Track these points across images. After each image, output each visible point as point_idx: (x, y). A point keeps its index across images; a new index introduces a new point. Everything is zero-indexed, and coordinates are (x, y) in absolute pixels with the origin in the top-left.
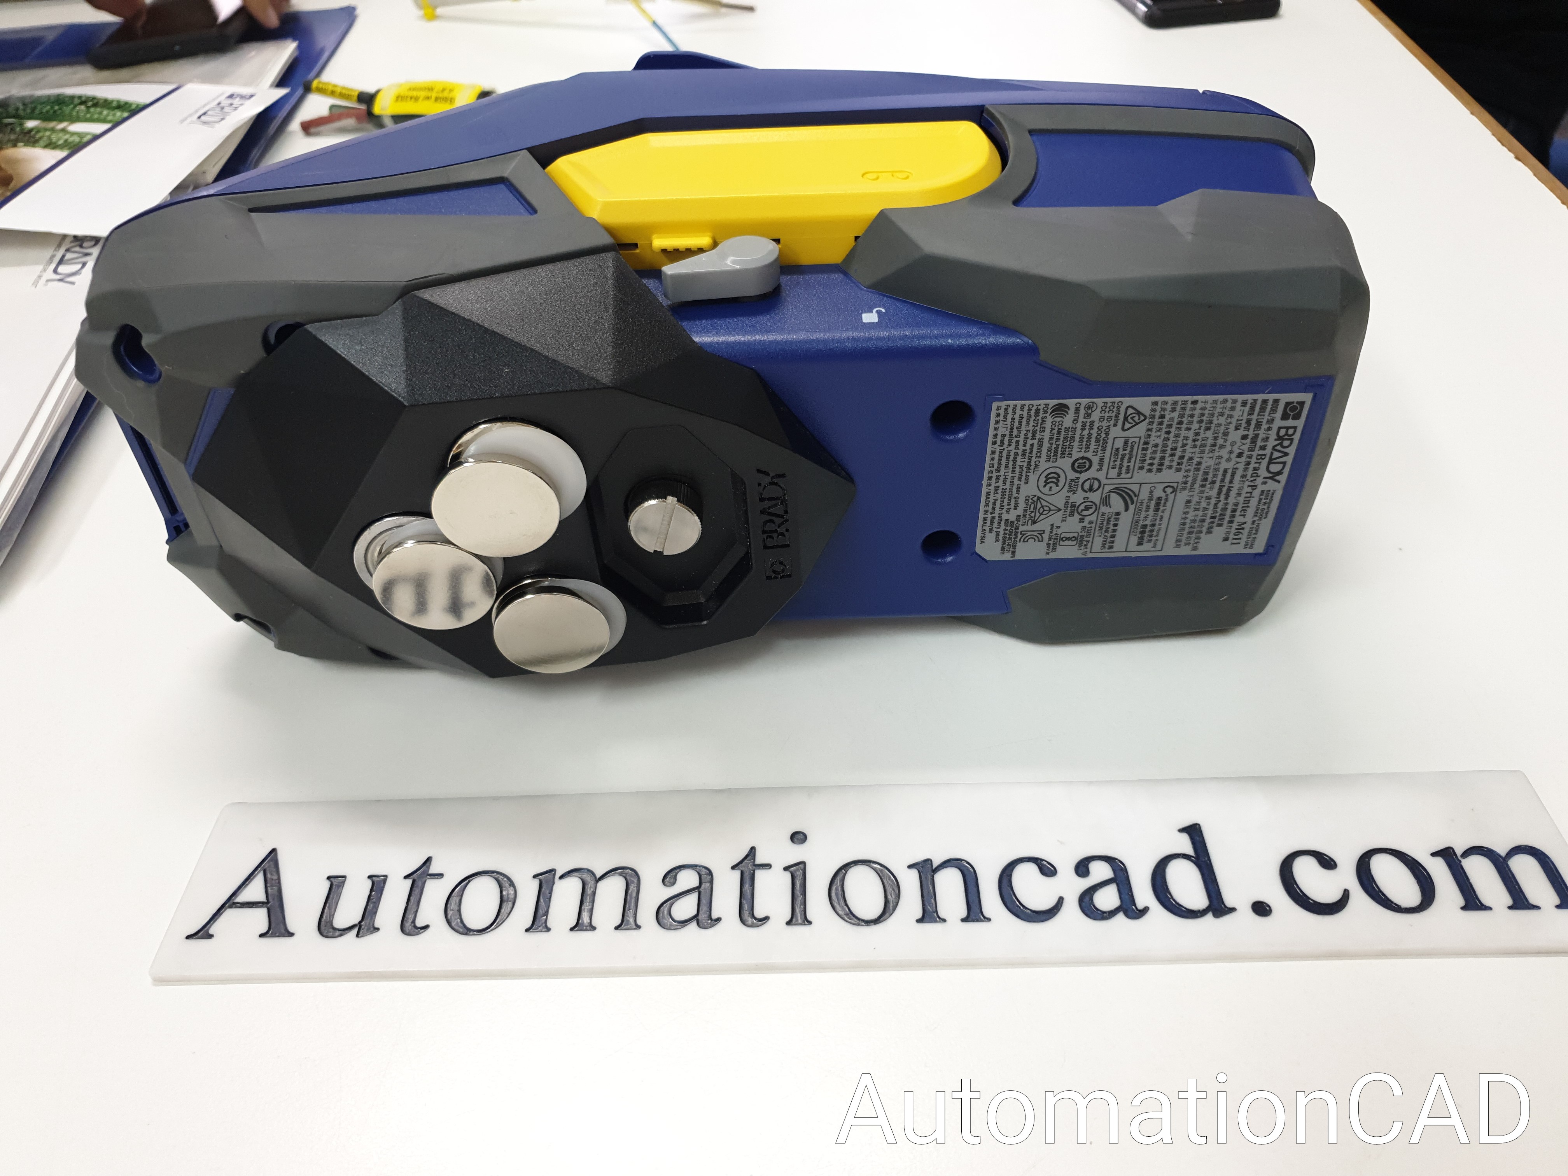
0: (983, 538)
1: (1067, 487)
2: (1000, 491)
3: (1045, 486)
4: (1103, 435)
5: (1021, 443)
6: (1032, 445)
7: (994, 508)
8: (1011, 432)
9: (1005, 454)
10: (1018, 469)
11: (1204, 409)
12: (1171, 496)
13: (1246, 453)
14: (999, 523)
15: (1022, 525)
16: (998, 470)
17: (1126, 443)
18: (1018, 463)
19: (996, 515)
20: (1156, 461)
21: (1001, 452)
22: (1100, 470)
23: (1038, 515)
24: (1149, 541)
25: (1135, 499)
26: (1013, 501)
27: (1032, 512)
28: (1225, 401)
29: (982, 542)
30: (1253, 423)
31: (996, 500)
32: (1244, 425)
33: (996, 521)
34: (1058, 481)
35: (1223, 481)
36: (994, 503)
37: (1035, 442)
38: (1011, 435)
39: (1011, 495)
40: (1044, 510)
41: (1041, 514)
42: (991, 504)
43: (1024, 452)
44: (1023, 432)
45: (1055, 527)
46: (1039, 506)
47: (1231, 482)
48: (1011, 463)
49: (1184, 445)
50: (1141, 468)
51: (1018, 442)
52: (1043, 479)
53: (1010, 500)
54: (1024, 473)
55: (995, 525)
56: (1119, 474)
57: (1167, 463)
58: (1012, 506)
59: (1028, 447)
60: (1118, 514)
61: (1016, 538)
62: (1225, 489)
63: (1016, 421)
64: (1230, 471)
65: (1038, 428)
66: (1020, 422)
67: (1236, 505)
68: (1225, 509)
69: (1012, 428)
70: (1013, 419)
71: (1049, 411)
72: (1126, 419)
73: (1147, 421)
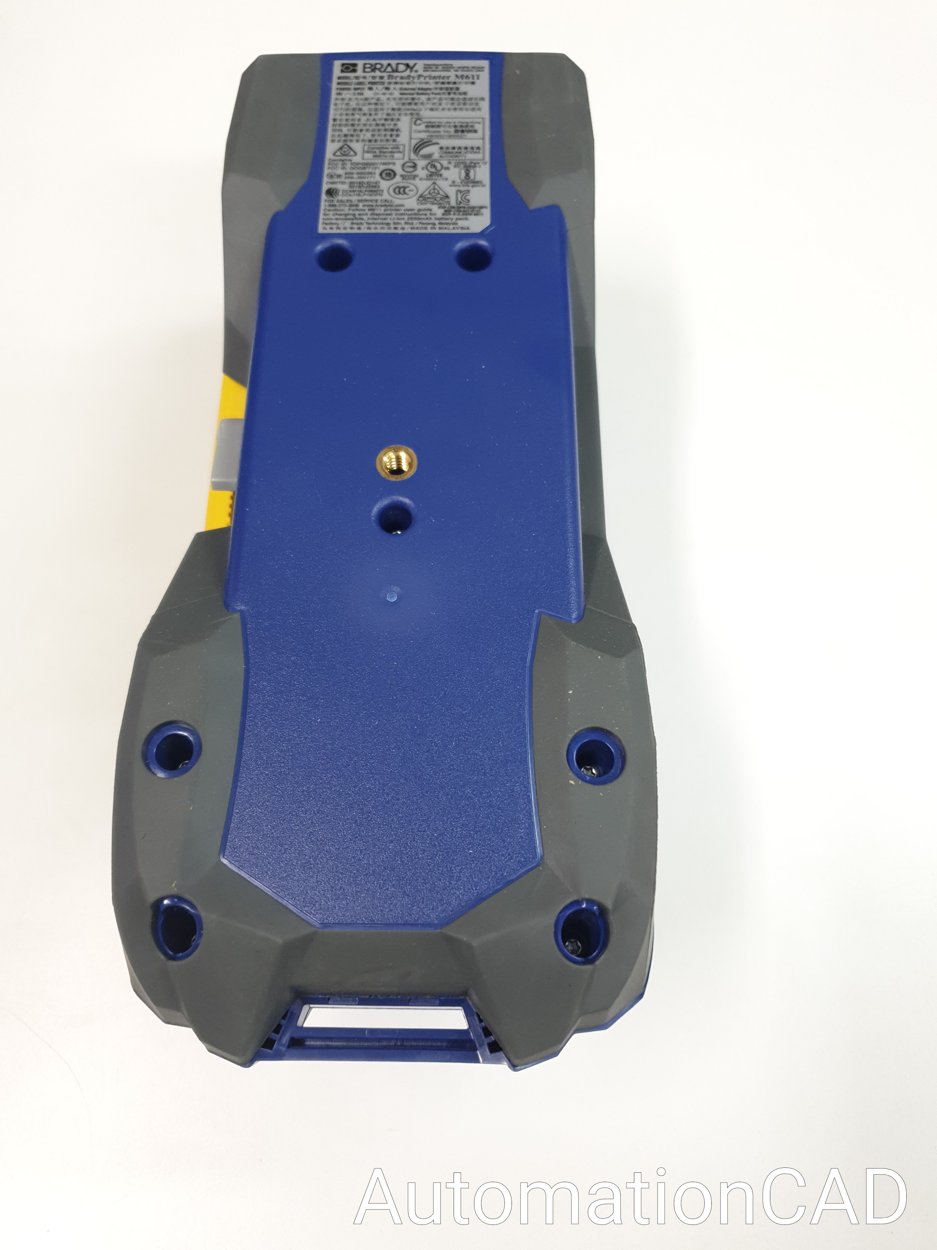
0: (462, 228)
1: (411, 181)
2: (410, 221)
3: (408, 194)
4: (360, 166)
5: (361, 212)
6: (364, 206)
7: (429, 224)
8: (350, 219)
9: (370, 221)
10: (389, 212)
11: (341, 115)
12: (425, 120)
13: (386, 85)
14: (446, 219)
15: (449, 204)
16: (388, 224)
17: (367, 152)
18: (382, 212)
19: (437, 222)
20: (389, 133)
21: (369, 224)
22: (394, 164)
23: (439, 196)
24: (472, 126)
25: (425, 140)
26: (421, 212)
27: (436, 200)
28: (336, 104)
29: (468, 228)
30: (358, 86)
31: (420, 223)
32: (359, 91)
33: (443, 221)
34: (403, 187)
35: (412, 94)
36: (423, 224)
37: (361, 205)
38: (353, 219)
39: (415, 214)
40: (434, 192)
41: (439, 194)
42: (425, 226)
43: (369, 210)
44: (351, 212)
45: (454, 184)
46: (429, 196)
47: (414, 89)
48: (381, 217)
49: (374, 120)
50: (394, 141)
51: (359, 215)
52: (400, 196)
53: (420, 215)
54: (393, 208)
55: (449, 221)
56: (400, 152)
57: (391, 127)
58: (428, 213)
59: (366, 208)
60: (441, 148)
61: (464, 207)
62: (420, 92)
63: (339, 217)
64: (403, 92)
65: (348, 204)
66: (340, 215)
67: (437, 83)
68: (441, 89)
69: (346, 219)
70: (337, 219)
71: (332, 199)
72: (343, 155)
73: (349, 143)
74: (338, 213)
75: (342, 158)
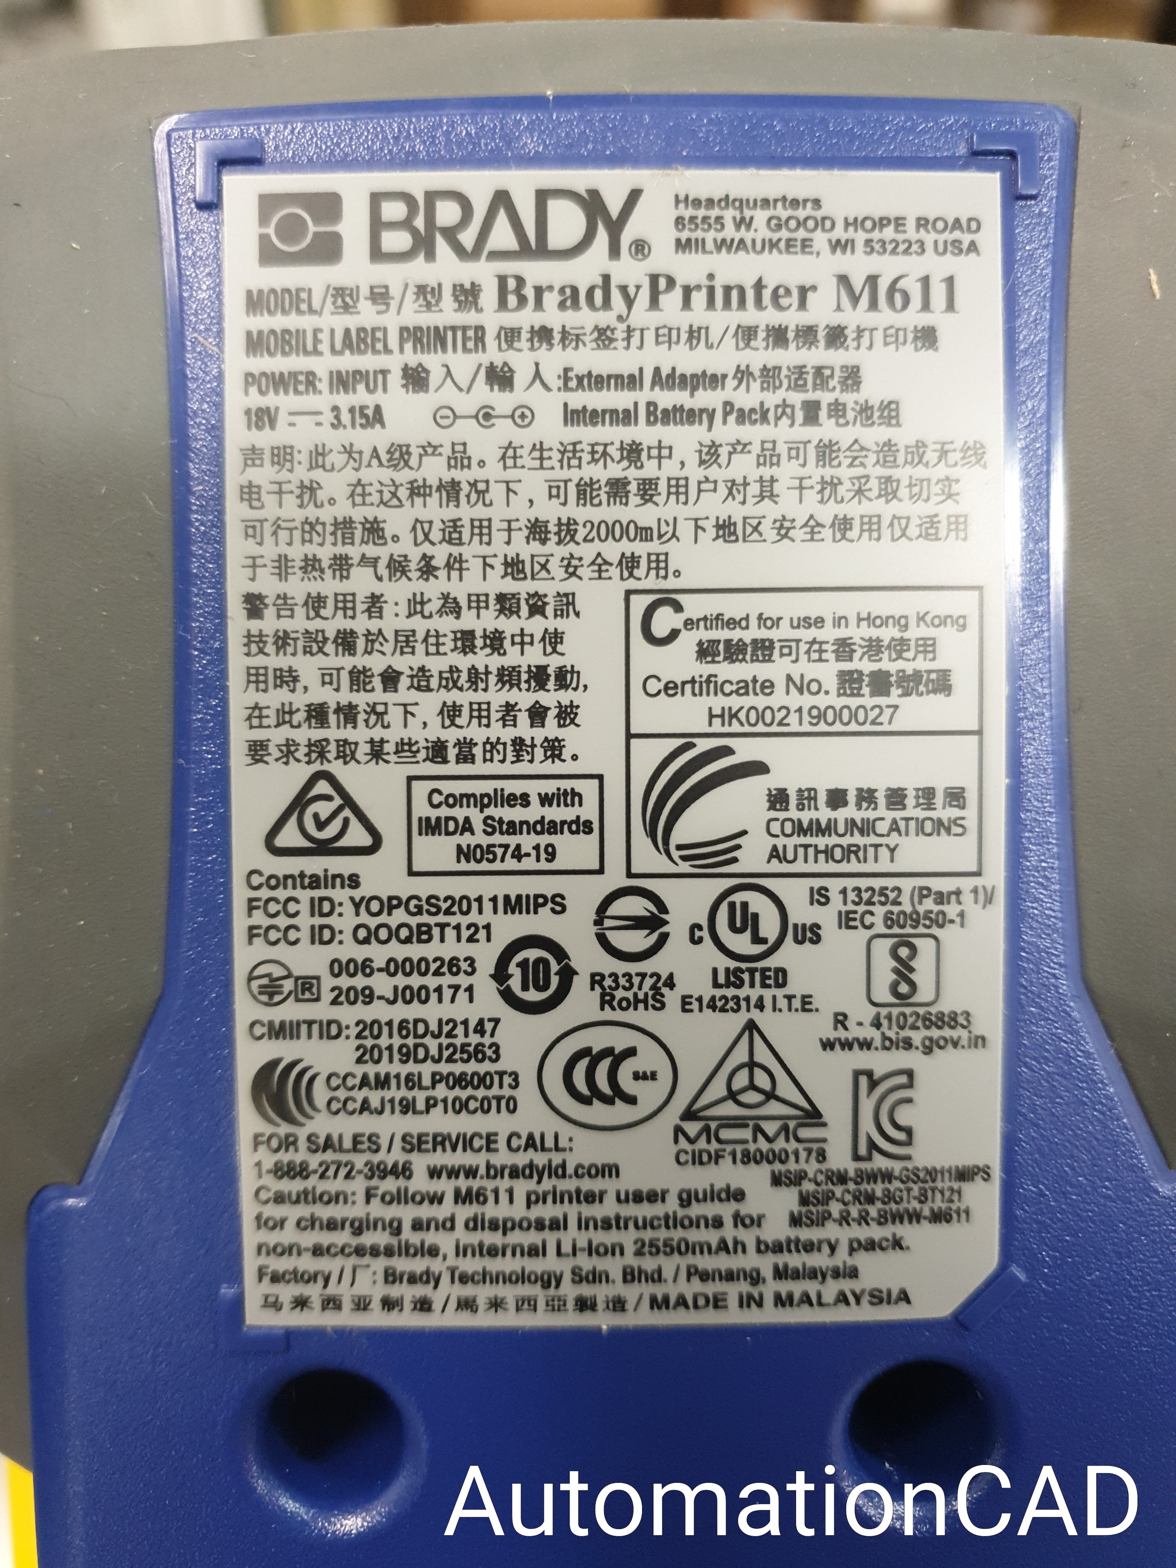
0: (878, 1298)
1: (639, 1016)
2: (649, 1264)
3: (631, 1100)
4: (399, 916)
5: (425, 1211)
6: (434, 1173)
7: (730, 1276)
8: (375, 1252)
9: (471, 1265)
10: (548, 1211)
11: (282, 566)
12: (694, 606)
13: (493, 354)
14: (810, 1247)
15: (822, 1156)
16: (549, 1280)
17: (431, 827)
18: (518, 1210)
19: (766, 1264)
20: (524, 699)
21: (465, 1279)
22: (558, 904)
23: (774, 1108)
24: (928, 647)
25: (703, 745)
26: (696, 1210)
27: (758, 1129)
28: (250, 493)
29: (905, 1297)
30: (348, 362)
31: (692, 1272)
32: (361, 396)
33: (795, 1260)
34: (608, 1052)
35: (627, 417)
36: (705, 1276)
37: (420, 1163)
38: (389, 1252)
39: (670, 1222)
40: (752, 1087)
41: (771, 1095)
42: (711, 1288)
43: (461, 1198)
44: (377, 1209)
45: (842, 1034)
46: (730, 1109)
47: (633, 382)
48: (516, 1237)
49: (450, 606)
50: (554, 749)
51: (417, 1226)
52: (598, 1113)
53: (694, 1223)
54: (568, 1185)
55: (820, 1260)
56: (583, 827)
57: (534, 656)
58: (726, 1210)
59: (445, 1186)
60: (778, 799)
61: (888, 1176)
62: (666, 399)
63: (325, 1238)
64: (578, 399)
65: (359, 1161)
66: (332, 1225)
67: (747, 334)
68: (770, 376)
69: (359, 1251)
70: (318, 1251)
71: (284, 1129)
72: (323, 848)
73: (336, 768)
74: (325, 1212)
75: (315, 865)
